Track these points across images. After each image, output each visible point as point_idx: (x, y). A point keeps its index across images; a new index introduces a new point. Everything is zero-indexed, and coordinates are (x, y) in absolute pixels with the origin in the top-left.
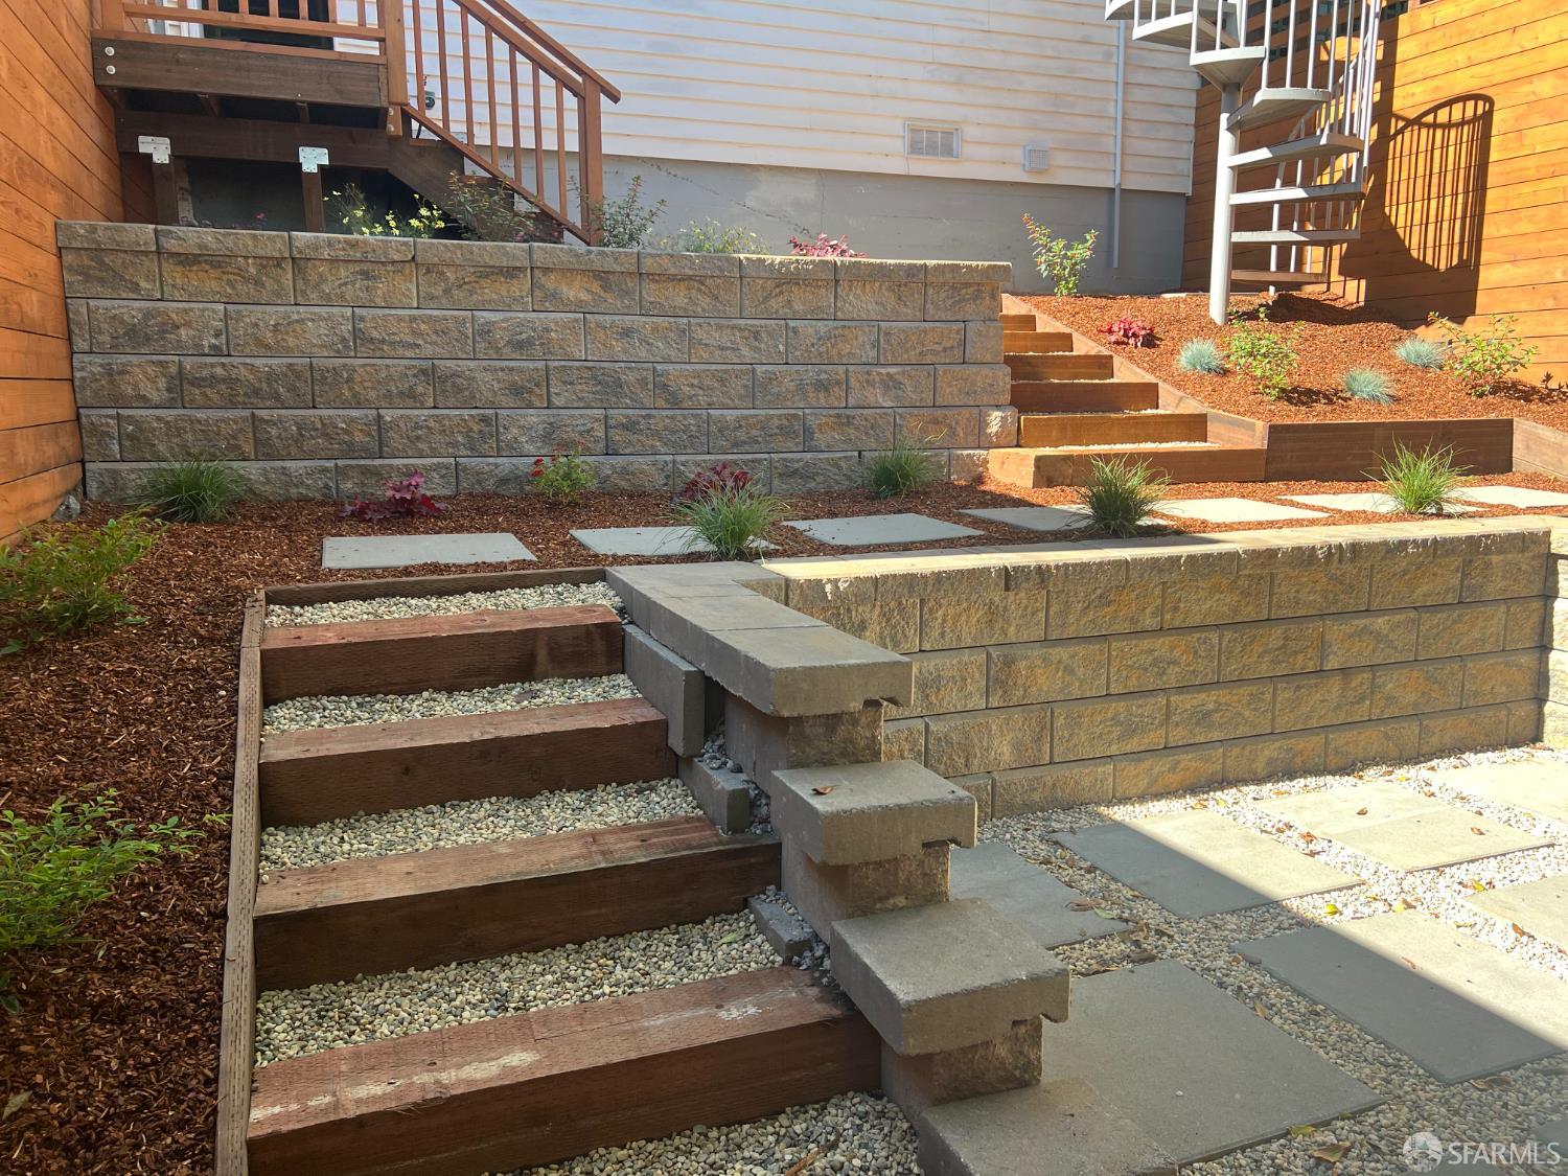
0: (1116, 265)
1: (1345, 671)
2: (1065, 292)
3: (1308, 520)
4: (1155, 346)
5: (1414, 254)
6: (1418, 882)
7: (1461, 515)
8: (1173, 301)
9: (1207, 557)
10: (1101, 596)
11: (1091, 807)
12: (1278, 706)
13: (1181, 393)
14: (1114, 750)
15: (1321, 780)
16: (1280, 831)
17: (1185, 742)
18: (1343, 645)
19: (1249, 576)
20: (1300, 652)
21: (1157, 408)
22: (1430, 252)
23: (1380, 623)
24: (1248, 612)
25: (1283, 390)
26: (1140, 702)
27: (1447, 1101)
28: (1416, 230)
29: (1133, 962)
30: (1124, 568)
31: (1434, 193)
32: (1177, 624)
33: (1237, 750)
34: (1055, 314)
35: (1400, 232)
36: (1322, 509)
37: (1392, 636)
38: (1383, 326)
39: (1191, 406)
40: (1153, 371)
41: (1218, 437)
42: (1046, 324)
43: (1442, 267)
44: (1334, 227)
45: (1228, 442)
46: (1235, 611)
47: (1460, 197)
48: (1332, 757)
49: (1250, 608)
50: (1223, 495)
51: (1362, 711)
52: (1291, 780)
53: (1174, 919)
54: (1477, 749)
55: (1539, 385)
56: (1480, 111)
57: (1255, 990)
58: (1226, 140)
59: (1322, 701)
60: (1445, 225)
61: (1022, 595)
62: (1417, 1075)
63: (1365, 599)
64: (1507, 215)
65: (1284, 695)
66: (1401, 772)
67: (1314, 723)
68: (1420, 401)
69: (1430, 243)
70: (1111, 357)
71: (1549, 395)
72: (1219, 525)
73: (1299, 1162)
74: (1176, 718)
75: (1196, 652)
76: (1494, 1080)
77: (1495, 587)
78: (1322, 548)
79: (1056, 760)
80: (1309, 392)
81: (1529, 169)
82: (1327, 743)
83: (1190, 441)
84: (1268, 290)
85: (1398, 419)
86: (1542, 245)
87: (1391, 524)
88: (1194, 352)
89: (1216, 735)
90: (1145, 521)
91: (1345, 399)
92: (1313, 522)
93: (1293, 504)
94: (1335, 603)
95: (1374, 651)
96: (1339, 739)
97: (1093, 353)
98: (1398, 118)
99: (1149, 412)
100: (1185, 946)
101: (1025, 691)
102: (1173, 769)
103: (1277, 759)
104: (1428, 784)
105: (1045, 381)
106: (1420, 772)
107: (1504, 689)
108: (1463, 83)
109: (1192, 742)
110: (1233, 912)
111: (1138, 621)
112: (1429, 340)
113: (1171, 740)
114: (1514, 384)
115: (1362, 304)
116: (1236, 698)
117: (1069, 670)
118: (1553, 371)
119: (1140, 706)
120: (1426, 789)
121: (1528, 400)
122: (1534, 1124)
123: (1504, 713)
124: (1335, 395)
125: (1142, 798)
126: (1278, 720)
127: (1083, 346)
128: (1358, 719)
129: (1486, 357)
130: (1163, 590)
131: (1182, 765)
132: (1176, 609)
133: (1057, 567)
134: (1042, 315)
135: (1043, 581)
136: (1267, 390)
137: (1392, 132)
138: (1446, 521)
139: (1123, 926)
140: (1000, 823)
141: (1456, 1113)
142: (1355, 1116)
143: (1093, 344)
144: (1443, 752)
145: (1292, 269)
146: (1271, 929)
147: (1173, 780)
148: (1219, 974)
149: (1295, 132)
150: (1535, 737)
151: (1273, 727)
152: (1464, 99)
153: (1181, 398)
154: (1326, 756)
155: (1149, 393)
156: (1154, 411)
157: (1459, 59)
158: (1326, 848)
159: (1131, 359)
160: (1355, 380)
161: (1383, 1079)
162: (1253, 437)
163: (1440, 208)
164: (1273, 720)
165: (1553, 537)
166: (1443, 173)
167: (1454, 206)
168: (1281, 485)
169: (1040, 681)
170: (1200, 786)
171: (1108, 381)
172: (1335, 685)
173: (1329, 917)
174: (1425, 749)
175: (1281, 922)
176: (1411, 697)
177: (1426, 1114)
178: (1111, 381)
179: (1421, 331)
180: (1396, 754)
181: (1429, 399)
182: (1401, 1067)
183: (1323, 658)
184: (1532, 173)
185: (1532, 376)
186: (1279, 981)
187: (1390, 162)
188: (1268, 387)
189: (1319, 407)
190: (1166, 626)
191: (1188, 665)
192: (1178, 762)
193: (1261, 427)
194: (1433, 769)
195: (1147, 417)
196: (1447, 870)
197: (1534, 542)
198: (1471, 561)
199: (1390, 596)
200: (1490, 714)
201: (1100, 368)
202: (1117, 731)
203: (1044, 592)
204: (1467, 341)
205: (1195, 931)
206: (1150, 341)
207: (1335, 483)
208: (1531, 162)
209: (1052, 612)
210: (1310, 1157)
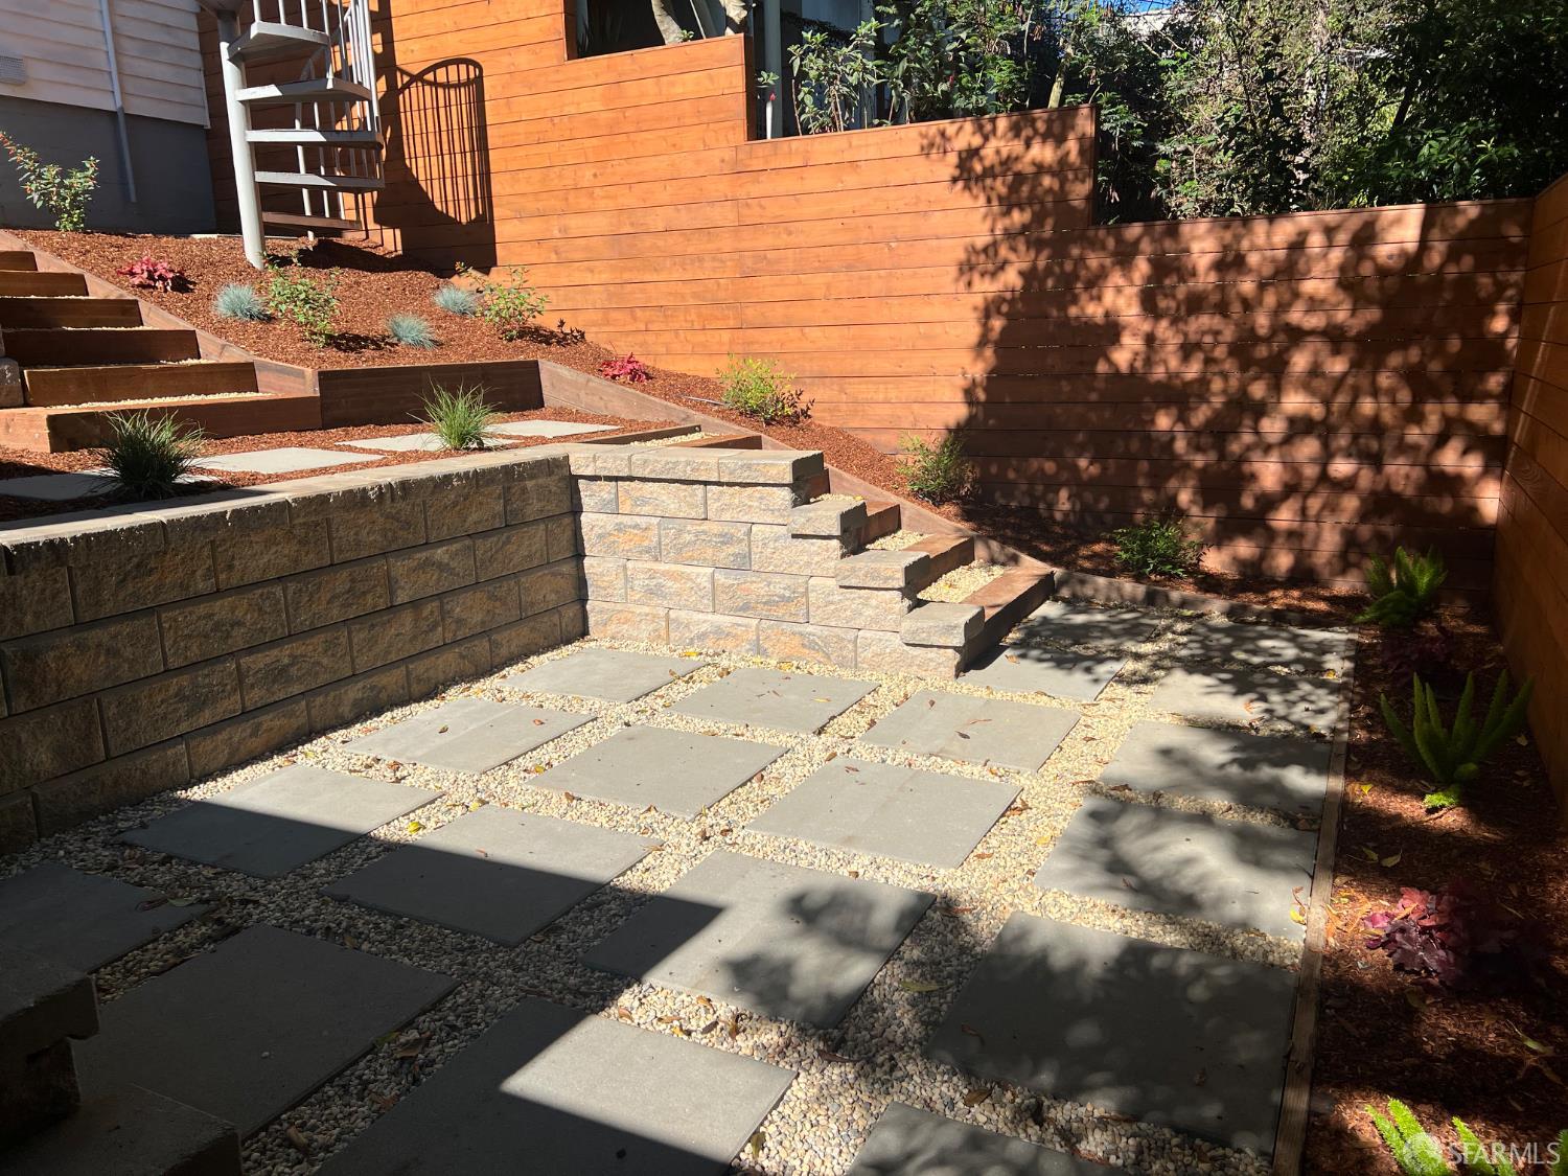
0: (133, 198)
1: (415, 604)
2: (70, 226)
3: (362, 463)
4: (188, 290)
5: (439, 207)
6: (491, 778)
7: (497, 448)
8: (204, 242)
9: (254, 509)
10: (138, 566)
11: (164, 796)
12: (356, 648)
13: (223, 341)
14: (184, 727)
15: (406, 710)
16: (369, 767)
17: (263, 702)
18: (408, 579)
19: (304, 524)
20: (369, 591)
21: (199, 358)
22: (451, 205)
23: (440, 553)
24: (309, 560)
25: (330, 337)
26: (206, 672)
27: (513, 961)
28: (436, 183)
29: (215, 941)
30: (160, 532)
31: (446, 150)
32: (234, 582)
33: (320, 700)
34: (59, 252)
35: (423, 184)
36: (377, 452)
37: (453, 564)
38: (422, 274)
39: (236, 355)
40: (188, 317)
41: (270, 387)
42: (47, 263)
43: (464, 221)
44: (361, 174)
45: (281, 390)
46: (296, 561)
47: (468, 155)
48: (415, 686)
49: (311, 556)
50: (281, 445)
51: (436, 638)
52: (379, 716)
53: (259, 883)
54: (539, 650)
55: (556, 330)
56: (472, 76)
57: (344, 925)
58: (230, 73)
59: (397, 635)
60: (460, 180)
61: (35, 576)
62: (489, 948)
63: (423, 534)
64: (508, 175)
65: (360, 636)
66: (477, 686)
67: (393, 657)
68: (460, 345)
69: (450, 198)
70: (136, 302)
71: (564, 339)
72: (270, 476)
73: (385, 1069)
74: (249, 681)
75: (260, 609)
76: (551, 929)
77: (534, 508)
78: (372, 489)
79: (114, 753)
80: (357, 338)
81: (519, 134)
82: (408, 673)
83: (239, 392)
84: (307, 235)
85: (442, 363)
86: (540, 205)
87: (439, 460)
88: (231, 297)
89: (296, 689)
90: (185, 479)
91: (392, 345)
92: (366, 465)
93: (351, 449)
94: (395, 539)
95: (439, 580)
96: (419, 668)
97: (112, 298)
98: (403, 72)
99: (190, 362)
100: (272, 906)
101: (59, 686)
102: (254, 734)
103: (362, 699)
104: (500, 691)
105: (54, 329)
106: (493, 682)
107: (553, 596)
108: (453, 47)
109: (272, 700)
110: (321, 859)
111: (188, 587)
112: (461, 288)
113: (248, 704)
114: (537, 329)
115: (400, 252)
116: (311, 647)
117: (113, 652)
118: (565, 316)
119: (208, 675)
120: (498, 696)
121: (549, 344)
122: (581, 954)
123: (557, 616)
124: (383, 340)
125: (225, 771)
126: (357, 661)
127: (100, 289)
128: (433, 645)
129: (509, 305)
130: (213, 550)
131: (265, 727)
132: (230, 567)
133: (74, 539)
134: (42, 253)
135: (58, 558)
136: (314, 337)
137: (400, 85)
138: (487, 454)
139: (203, 908)
140: (51, 842)
141: (521, 969)
142: (435, 1006)
143: (112, 287)
144: (511, 661)
145: (327, 215)
146: (360, 862)
147: (256, 744)
148: (307, 923)
149: (305, 73)
150: (584, 633)
151: (354, 668)
152: (458, 61)
153: (224, 346)
154: (409, 686)
155: (186, 342)
156: (195, 361)
157: (447, 22)
158: (411, 771)
159: (160, 304)
160: (399, 326)
161: (460, 964)
162: (304, 384)
163: (453, 165)
164: (353, 661)
165: (571, 460)
166: (450, 131)
167: (464, 165)
168: (340, 431)
169: (77, 671)
170: (285, 744)
171: (137, 328)
172: (407, 618)
173: (414, 834)
174: (497, 660)
175: (370, 853)
176: (477, 617)
177: (495, 980)
178: (141, 328)
179: (455, 279)
180: (472, 670)
181: (468, 344)
182: (476, 947)
183: (392, 593)
184: (522, 140)
185: (549, 322)
186: (367, 908)
187: (402, 115)
188: (315, 334)
189: (368, 353)
190: (222, 587)
191: (255, 623)
192: (260, 724)
193: (310, 373)
194: (504, 676)
195: (186, 367)
196: (515, 762)
197: (557, 467)
198: (509, 488)
199: (445, 528)
200: (546, 619)
201: (123, 314)
202: (183, 708)
203: (64, 570)
204: (492, 290)
205: (282, 888)
206: (181, 284)
207: (393, 427)
208: (521, 128)
209: (79, 592)
210: (395, 1060)
